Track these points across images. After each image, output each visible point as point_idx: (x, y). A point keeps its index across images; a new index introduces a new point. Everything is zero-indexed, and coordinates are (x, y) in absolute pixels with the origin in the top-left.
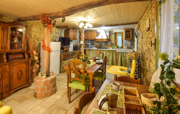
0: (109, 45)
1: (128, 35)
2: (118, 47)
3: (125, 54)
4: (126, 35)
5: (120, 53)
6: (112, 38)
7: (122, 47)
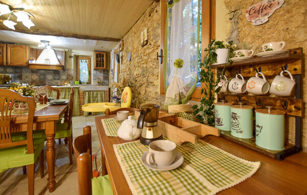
0: (63, 80)
1: (100, 61)
2: (80, 83)
3: (95, 93)
4: (97, 61)
5: (87, 93)
6: (71, 65)
7: (89, 83)
